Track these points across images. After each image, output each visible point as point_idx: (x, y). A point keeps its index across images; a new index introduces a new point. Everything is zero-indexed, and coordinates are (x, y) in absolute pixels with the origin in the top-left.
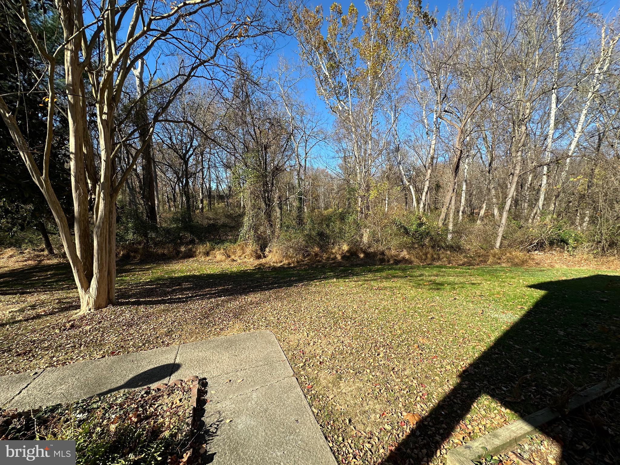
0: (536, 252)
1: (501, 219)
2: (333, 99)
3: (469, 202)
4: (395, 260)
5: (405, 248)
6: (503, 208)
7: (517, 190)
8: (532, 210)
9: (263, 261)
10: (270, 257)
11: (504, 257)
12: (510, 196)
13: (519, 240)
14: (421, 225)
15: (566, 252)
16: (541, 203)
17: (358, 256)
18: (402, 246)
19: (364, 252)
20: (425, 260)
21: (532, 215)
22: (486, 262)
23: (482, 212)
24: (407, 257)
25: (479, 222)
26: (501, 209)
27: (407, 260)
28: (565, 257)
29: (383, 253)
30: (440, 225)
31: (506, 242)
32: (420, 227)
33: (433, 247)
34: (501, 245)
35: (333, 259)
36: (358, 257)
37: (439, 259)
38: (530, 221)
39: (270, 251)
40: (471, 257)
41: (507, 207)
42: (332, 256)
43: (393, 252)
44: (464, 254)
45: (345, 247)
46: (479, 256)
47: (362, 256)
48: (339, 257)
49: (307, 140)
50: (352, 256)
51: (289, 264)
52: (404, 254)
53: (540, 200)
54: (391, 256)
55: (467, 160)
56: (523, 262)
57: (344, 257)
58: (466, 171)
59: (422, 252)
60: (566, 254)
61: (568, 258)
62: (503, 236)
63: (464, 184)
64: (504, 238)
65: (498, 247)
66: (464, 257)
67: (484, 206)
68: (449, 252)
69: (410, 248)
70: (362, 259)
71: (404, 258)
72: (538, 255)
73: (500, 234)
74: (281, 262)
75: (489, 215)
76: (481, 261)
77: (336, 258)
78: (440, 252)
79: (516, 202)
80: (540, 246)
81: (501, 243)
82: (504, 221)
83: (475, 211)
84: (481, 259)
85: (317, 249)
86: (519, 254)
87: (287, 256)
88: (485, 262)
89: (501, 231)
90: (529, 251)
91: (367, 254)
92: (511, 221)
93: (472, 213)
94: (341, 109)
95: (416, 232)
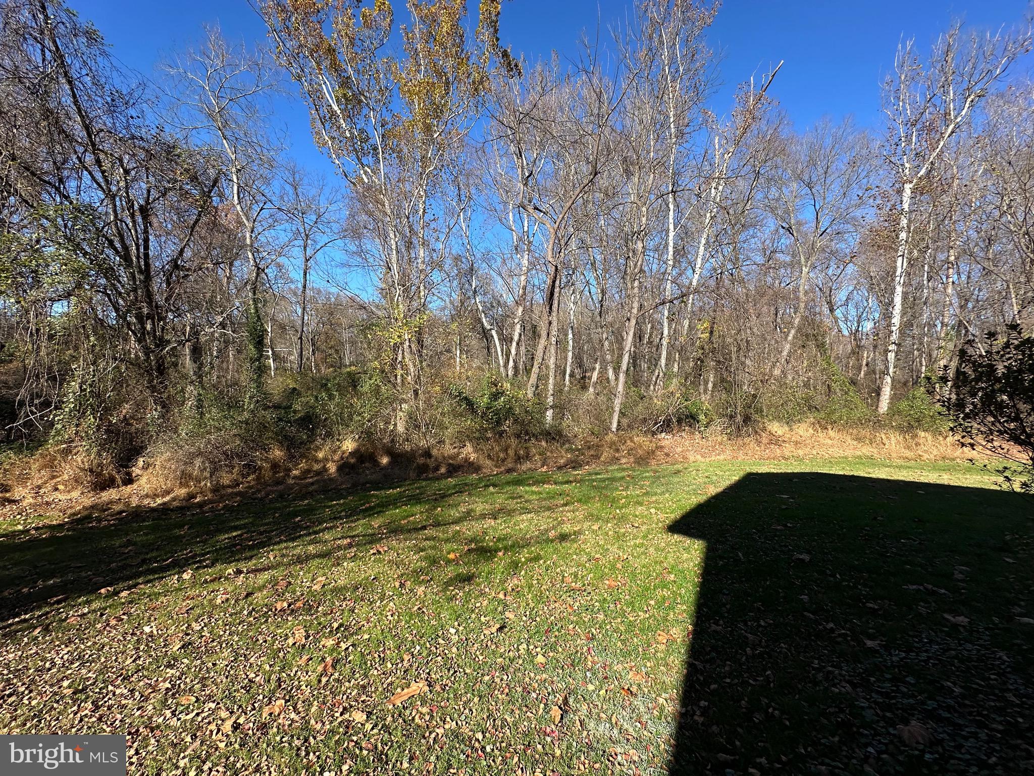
0: (663, 435)
1: (617, 385)
2: (350, 160)
3: (579, 361)
4: (450, 465)
5: (470, 441)
6: (619, 367)
7: (634, 341)
8: (653, 372)
9: (110, 494)
10: (143, 481)
11: (624, 447)
12: (627, 349)
13: (641, 417)
14: (495, 396)
15: (697, 433)
16: (663, 361)
17: (376, 461)
18: (461, 439)
19: (390, 452)
20: (504, 460)
21: (654, 379)
22: (599, 458)
23: (595, 376)
24: (473, 457)
25: (591, 390)
26: (617, 370)
27: (471, 464)
28: (697, 441)
29: (427, 454)
30: (530, 395)
31: (625, 421)
32: (496, 400)
33: (518, 436)
34: (618, 425)
35: (318, 473)
36: (376, 463)
37: (528, 457)
38: (652, 387)
39: (146, 467)
40: (578, 450)
41: (624, 367)
42: (316, 467)
43: (448, 450)
44: (567, 446)
45: (349, 445)
46: (589, 448)
47: (385, 460)
48: (332, 468)
49: (307, 236)
50: (362, 462)
51: (192, 496)
52: (469, 452)
53: (662, 358)
54: (444, 457)
55: (573, 297)
56: (648, 453)
57: (344, 467)
58: (572, 312)
59: (499, 445)
60: (697, 435)
61: (701, 442)
62: (621, 412)
63: (570, 332)
64: (622, 414)
65: (614, 430)
66: (567, 450)
67: (597, 366)
68: (544, 443)
69: (478, 439)
70: (385, 468)
71: (466, 460)
72: (666, 439)
73: (617, 409)
74: (168, 492)
75: (603, 379)
76: (592, 455)
77: (325, 469)
78: (529, 444)
79: (634, 359)
80: (667, 426)
81: (619, 422)
82: (621, 388)
83: (587, 375)
84: (592, 452)
85: (277, 453)
86: (642, 440)
87: (185, 478)
88: (597, 457)
89: (617, 403)
90: (654, 434)
91: (397, 457)
92: (629, 388)
93: (584, 378)
94: (366, 181)
95: (488, 408)
